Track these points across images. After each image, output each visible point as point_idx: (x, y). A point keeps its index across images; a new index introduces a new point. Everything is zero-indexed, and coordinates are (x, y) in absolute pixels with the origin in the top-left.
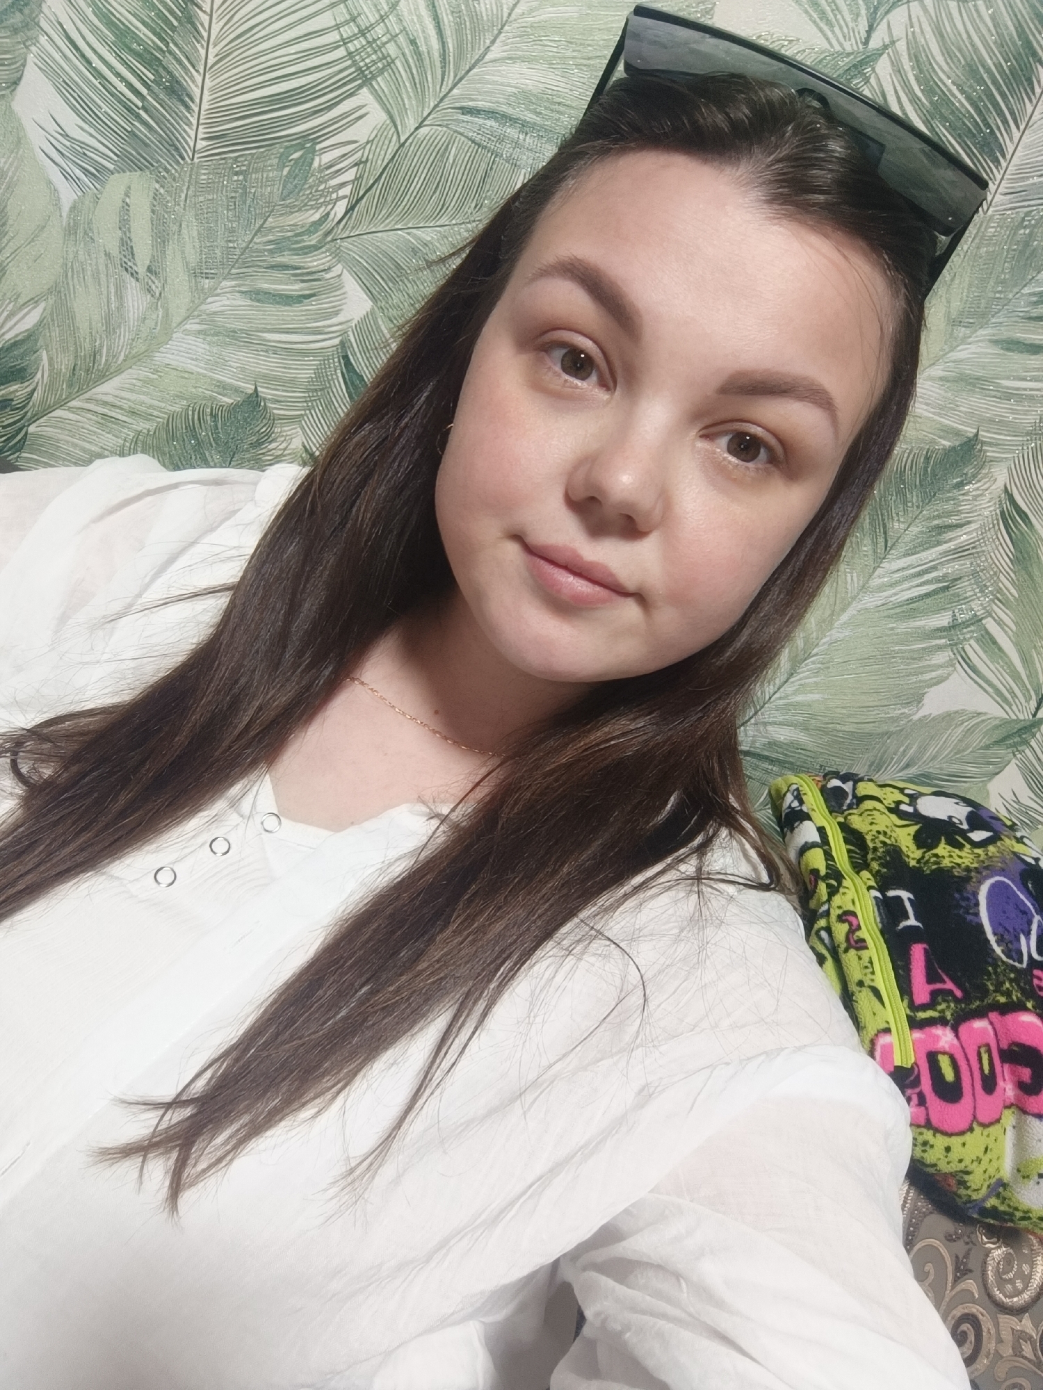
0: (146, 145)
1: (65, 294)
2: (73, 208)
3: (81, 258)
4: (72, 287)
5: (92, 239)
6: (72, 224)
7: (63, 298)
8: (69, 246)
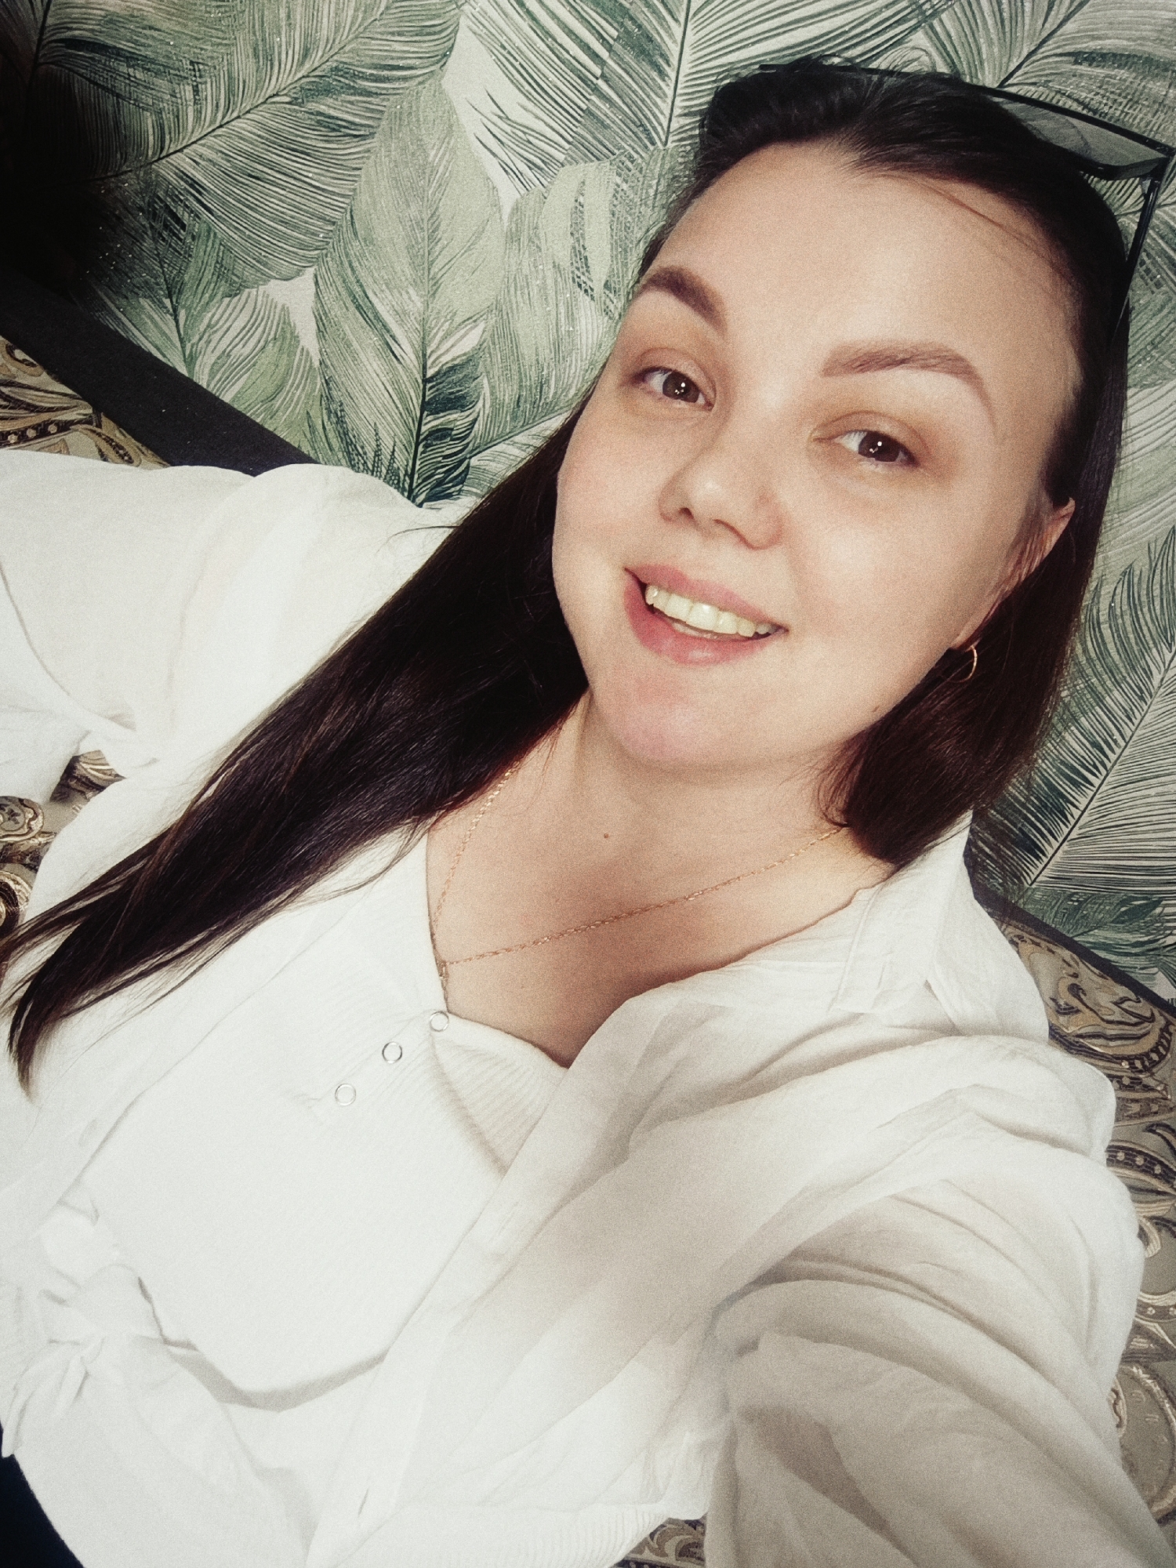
0: (607, 127)
1: (508, 314)
2: (516, 209)
3: (526, 271)
4: (514, 306)
5: (538, 247)
6: (514, 229)
7: (505, 317)
8: (512, 254)
